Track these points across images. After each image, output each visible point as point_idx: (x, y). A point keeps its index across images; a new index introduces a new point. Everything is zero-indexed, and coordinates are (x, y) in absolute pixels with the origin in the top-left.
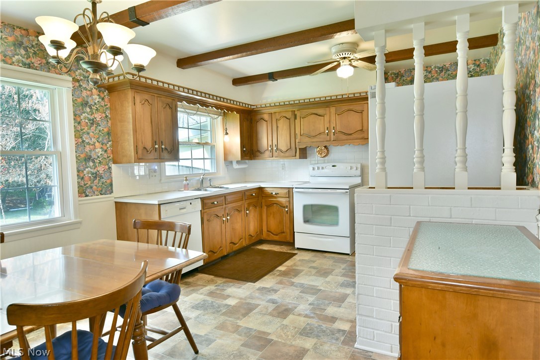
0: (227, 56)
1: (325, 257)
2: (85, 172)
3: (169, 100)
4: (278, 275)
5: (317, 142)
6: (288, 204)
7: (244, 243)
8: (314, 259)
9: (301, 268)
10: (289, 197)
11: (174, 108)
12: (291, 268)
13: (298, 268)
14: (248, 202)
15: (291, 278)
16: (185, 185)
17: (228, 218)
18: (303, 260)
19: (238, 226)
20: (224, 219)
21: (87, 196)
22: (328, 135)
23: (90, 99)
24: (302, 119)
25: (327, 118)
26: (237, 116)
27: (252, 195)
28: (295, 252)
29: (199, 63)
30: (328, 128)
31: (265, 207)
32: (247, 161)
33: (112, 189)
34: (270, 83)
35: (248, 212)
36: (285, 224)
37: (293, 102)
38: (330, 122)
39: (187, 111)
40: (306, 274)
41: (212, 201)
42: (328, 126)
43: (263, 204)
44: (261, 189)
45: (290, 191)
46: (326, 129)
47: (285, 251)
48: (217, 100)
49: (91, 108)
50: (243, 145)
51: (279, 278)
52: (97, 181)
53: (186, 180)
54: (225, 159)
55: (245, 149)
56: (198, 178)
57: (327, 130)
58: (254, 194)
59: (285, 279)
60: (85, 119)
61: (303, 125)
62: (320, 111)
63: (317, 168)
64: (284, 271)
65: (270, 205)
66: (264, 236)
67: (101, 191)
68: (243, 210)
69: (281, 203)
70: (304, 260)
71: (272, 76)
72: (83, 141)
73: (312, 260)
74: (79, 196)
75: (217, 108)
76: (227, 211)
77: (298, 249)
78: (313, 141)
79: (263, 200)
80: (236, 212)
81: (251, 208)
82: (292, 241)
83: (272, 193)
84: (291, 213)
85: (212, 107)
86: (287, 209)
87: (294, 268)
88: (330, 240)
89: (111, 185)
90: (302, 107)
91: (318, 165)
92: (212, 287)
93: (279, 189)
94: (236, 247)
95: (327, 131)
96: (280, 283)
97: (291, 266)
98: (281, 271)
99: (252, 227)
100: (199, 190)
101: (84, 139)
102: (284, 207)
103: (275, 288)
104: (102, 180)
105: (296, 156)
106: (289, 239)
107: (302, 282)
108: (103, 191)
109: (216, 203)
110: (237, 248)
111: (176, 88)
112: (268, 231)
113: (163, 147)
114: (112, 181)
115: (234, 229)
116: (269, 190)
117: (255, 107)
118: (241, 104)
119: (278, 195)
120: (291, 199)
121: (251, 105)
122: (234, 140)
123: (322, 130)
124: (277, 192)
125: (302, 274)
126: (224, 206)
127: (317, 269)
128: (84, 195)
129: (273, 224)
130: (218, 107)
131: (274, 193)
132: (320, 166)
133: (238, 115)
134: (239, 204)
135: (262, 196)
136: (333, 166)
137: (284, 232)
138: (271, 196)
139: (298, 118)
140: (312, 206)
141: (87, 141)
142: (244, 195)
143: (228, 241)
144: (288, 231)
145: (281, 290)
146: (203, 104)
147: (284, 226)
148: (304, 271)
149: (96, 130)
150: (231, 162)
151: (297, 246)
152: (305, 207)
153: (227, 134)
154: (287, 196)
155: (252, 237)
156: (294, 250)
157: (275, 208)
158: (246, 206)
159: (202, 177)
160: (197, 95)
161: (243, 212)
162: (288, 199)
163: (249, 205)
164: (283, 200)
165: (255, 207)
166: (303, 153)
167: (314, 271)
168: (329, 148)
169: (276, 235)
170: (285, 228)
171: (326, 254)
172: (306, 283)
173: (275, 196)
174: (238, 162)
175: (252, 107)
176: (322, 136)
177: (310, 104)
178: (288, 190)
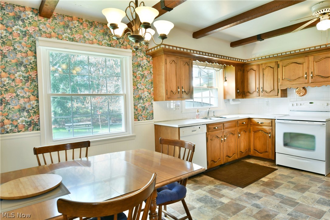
0: (226, 25)
1: (302, 175)
2: (138, 106)
3: (187, 60)
4: (262, 185)
5: (296, 84)
6: (271, 131)
7: (237, 157)
8: (292, 175)
9: (281, 182)
10: (272, 126)
11: (190, 65)
12: (272, 180)
13: (278, 181)
14: (240, 128)
15: (272, 189)
16: (197, 115)
17: (225, 138)
18: (282, 175)
19: (232, 145)
20: (222, 139)
21: (139, 120)
22: (306, 78)
23: (141, 63)
24: (283, 67)
25: (305, 65)
26: (233, 68)
27: (243, 123)
28: (276, 168)
29: (207, 33)
30: (306, 73)
31: (253, 132)
32: (240, 99)
33: (153, 117)
34: (259, 42)
35: (239, 135)
36: (268, 146)
37: (276, 55)
38: (308, 68)
39: (199, 66)
40: (285, 187)
41: (214, 127)
42: (307, 72)
43: (251, 130)
44: (250, 119)
45: (272, 122)
46: (305, 73)
47: (267, 166)
48: (219, 58)
49: (142, 68)
50: (237, 89)
51: (262, 187)
52: (144, 111)
53: (198, 112)
54: (225, 98)
55: (238, 91)
56: (205, 111)
58: (244, 123)
59: (267, 189)
60: (139, 74)
61: (285, 72)
62: (299, 60)
63: (296, 105)
64: (266, 182)
65: (255, 132)
66: (252, 153)
67: (147, 117)
68: (236, 133)
69: (266, 130)
70: (284, 175)
71: (260, 37)
72: (138, 88)
73: (290, 176)
74: (135, 120)
75: (219, 64)
76: (225, 134)
77: (278, 165)
78: (293, 83)
79: (251, 128)
80: (231, 135)
81: (242, 133)
82: (273, 159)
83: (258, 123)
84: (273, 138)
85: (216, 63)
86: (270, 135)
87: (275, 180)
88: (307, 161)
89: (153, 114)
90: (284, 58)
91: (297, 102)
92: (211, 187)
93: (264, 120)
94: (230, 159)
95: (306, 76)
96: (263, 191)
97: (273, 179)
98: (264, 181)
99: (243, 146)
100: (206, 118)
101: (138, 87)
102: (268, 133)
103: (259, 195)
104: (147, 111)
105: (278, 95)
106: (271, 157)
107: (282, 193)
108: (148, 118)
109: (217, 128)
110: (231, 160)
111: (192, 52)
112: (254, 150)
113: (183, 90)
114: (153, 111)
115: (229, 147)
116: (256, 120)
117: (247, 61)
118: (236, 60)
119: (263, 124)
120: (274, 128)
121: (244, 60)
122: (231, 85)
123: (301, 75)
124: (263, 122)
125: (281, 186)
126: (222, 130)
127: (295, 184)
128: (137, 120)
129: (259, 145)
130: (220, 62)
131: (260, 123)
132: (299, 103)
133: (234, 67)
134: (233, 129)
135: (251, 125)
136: (310, 103)
137: (267, 152)
138: (257, 124)
139: (280, 67)
140: (290, 133)
141: (140, 88)
142: (237, 123)
143: (225, 155)
144: (270, 151)
145: (264, 197)
146: (210, 61)
147: (267, 147)
148: (284, 184)
149: (145, 81)
150: (229, 100)
151: (277, 163)
152: (285, 134)
153: (226, 81)
154: (271, 125)
155: (243, 153)
156: (275, 166)
157: (260, 134)
158: (238, 131)
159: (208, 110)
160: (206, 55)
161: (236, 135)
162: (271, 128)
163: (241, 130)
164: (267, 128)
165: (245, 132)
166: (284, 93)
167: (292, 186)
168: (306, 88)
169: (261, 153)
170: (268, 148)
171: (303, 173)
172: (285, 195)
173: (261, 124)
174: (233, 100)
175: (245, 61)
176: (301, 80)
177: (291, 56)
178: (271, 121)
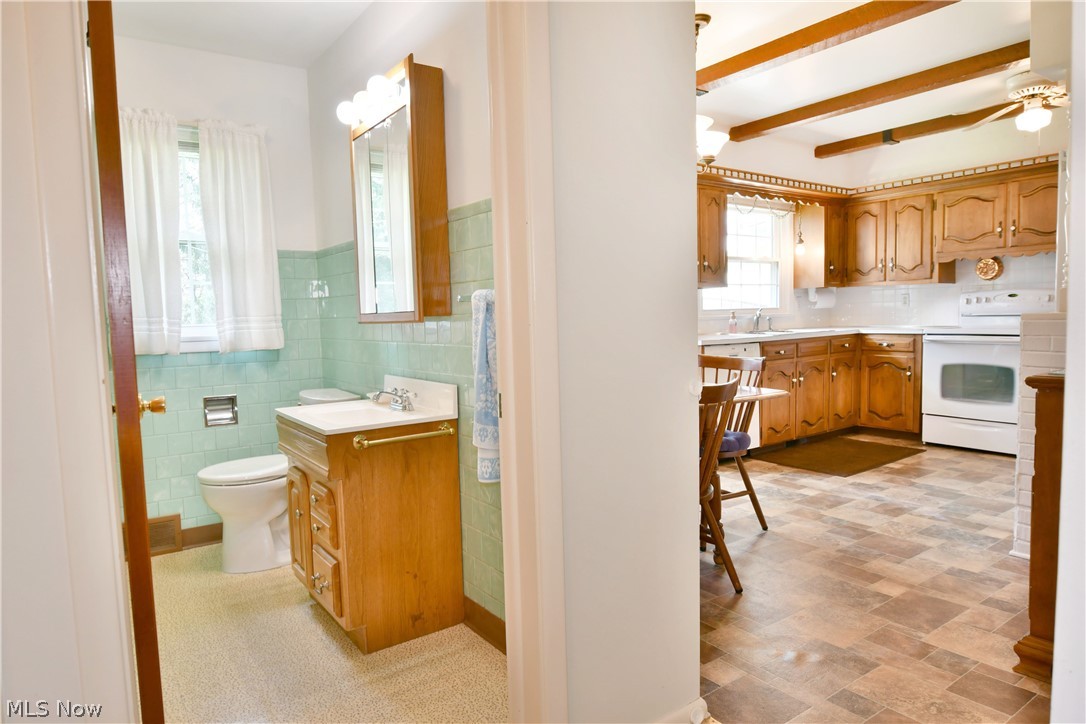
1: (983, 459)
3: (715, 193)
4: (888, 473)
5: (976, 250)
6: (911, 364)
7: (828, 426)
8: (960, 459)
9: (931, 468)
10: (914, 351)
11: (722, 204)
12: (913, 467)
13: (925, 468)
14: (835, 356)
15: (911, 478)
16: (731, 326)
17: (802, 379)
18: (935, 459)
19: (817, 396)
20: (795, 380)
22: (1000, 236)
24: (947, 209)
25: (999, 205)
26: (820, 210)
27: (843, 346)
28: (924, 448)
29: (765, 132)
30: (1001, 223)
31: (867, 369)
32: (834, 288)
34: (886, 148)
35: (834, 374)
36: (903, 401)
37: (929, 179)
38: (1006, 211)
39: (739, 207)
40: (941, 476)
41: (777, 349)
42: (1002, 219)
43: (864, 363)
44: (860, 337)
45: (916, 342)
46: (997, 224)
47: (901, 445)
48: (788, 186)
50: (828, 262)
51: (889, 477)
53: (734, 317)
54: (796, 285)
55: (832, 267)
56: (749, 316)
57: (1000, 226)
58: (847, 345)
59: (899, 478)
61: (949, 220)
62: (985, 192)
63: (975, 300)
64: (900, 469)
65: (875, 367)
66: (863, 420)
68: (826, 369)
69: (900, 363)
70: (940, 460)
71: (889, 136)
75: (787, 199)
76: (800, 369)
77: (928, 444)
78: (969, 248)
79: (864, 357)
80: (815, 372)
81: (840, 369)
82: (917, 431)
83: (881, 344)
84: (917, 381)
85: (779, 197)
86: (908, 373)
87: (919, 467)
88: (996, 430)
90: (947, 186)
91: (979, 295)
93: (896, 337)
94: (812, 431)
95: (999, 230)
96: (891, 481)
97: (912, 464)
98: (894, 468)
99: (842, 400)
100: (751, 332)
102: (904, 369)
103: (881, 486)
105: (931, 277)
106: (911, 426)
107: (931, 483)
109: (782, 352)
110: (814, 432)
111: (728, 173)
112: (870, 411)
113: (706, 264)
115: (809, 400)
116: (876, 340)
117: (854, 192)
118: (829, 189)
119: (893, 348)
120: (919, 355)
121: (847, 190)
122: (814, 253)
123: (988, 228)
124: (893, 342)
125: (931, 475)
126: (795, 360)
127: (963, 471)
129: (882, 399)
130: (787, 197)
131: (885, 344)
132: (983, 295)
133: (823, 208)
134: (820, 358)
135: (863, 350)
136: (1010, 296)
137: (901, 415)
138: (879, 349)
139: (939, 207)
140: (964, 366)
142: (831, 345)
143: (800, 418)
144: (910, 413)
145: (891, 488)
146: (765, 194)
147: (901, 403)
148: (936, 472)
150: (806, 291)
151: (926, 438)
152: (947, 370)
153: (801, 241)
154: (911, 349)
155: (841, 418)
156: (919, 445)
157: (886, 369)
158: (832, 364)
159: (758, 313)
160: (758, 181)
161: (826, 373)
162: (912, 355)
163: (838, 362)
164: (902, 357)
165: (849, 367)
166: (948, 272)
167: (954, 474)
168: (1003, 260)
169: (886, 419)
170: (903, 406)
171: (985, 456)
172: (938, 485)
173: (888, 349)
174: (818, 290)
175: (849, 193)
176: (987, 239)
177: (966, 180)
178: (912, 339)
